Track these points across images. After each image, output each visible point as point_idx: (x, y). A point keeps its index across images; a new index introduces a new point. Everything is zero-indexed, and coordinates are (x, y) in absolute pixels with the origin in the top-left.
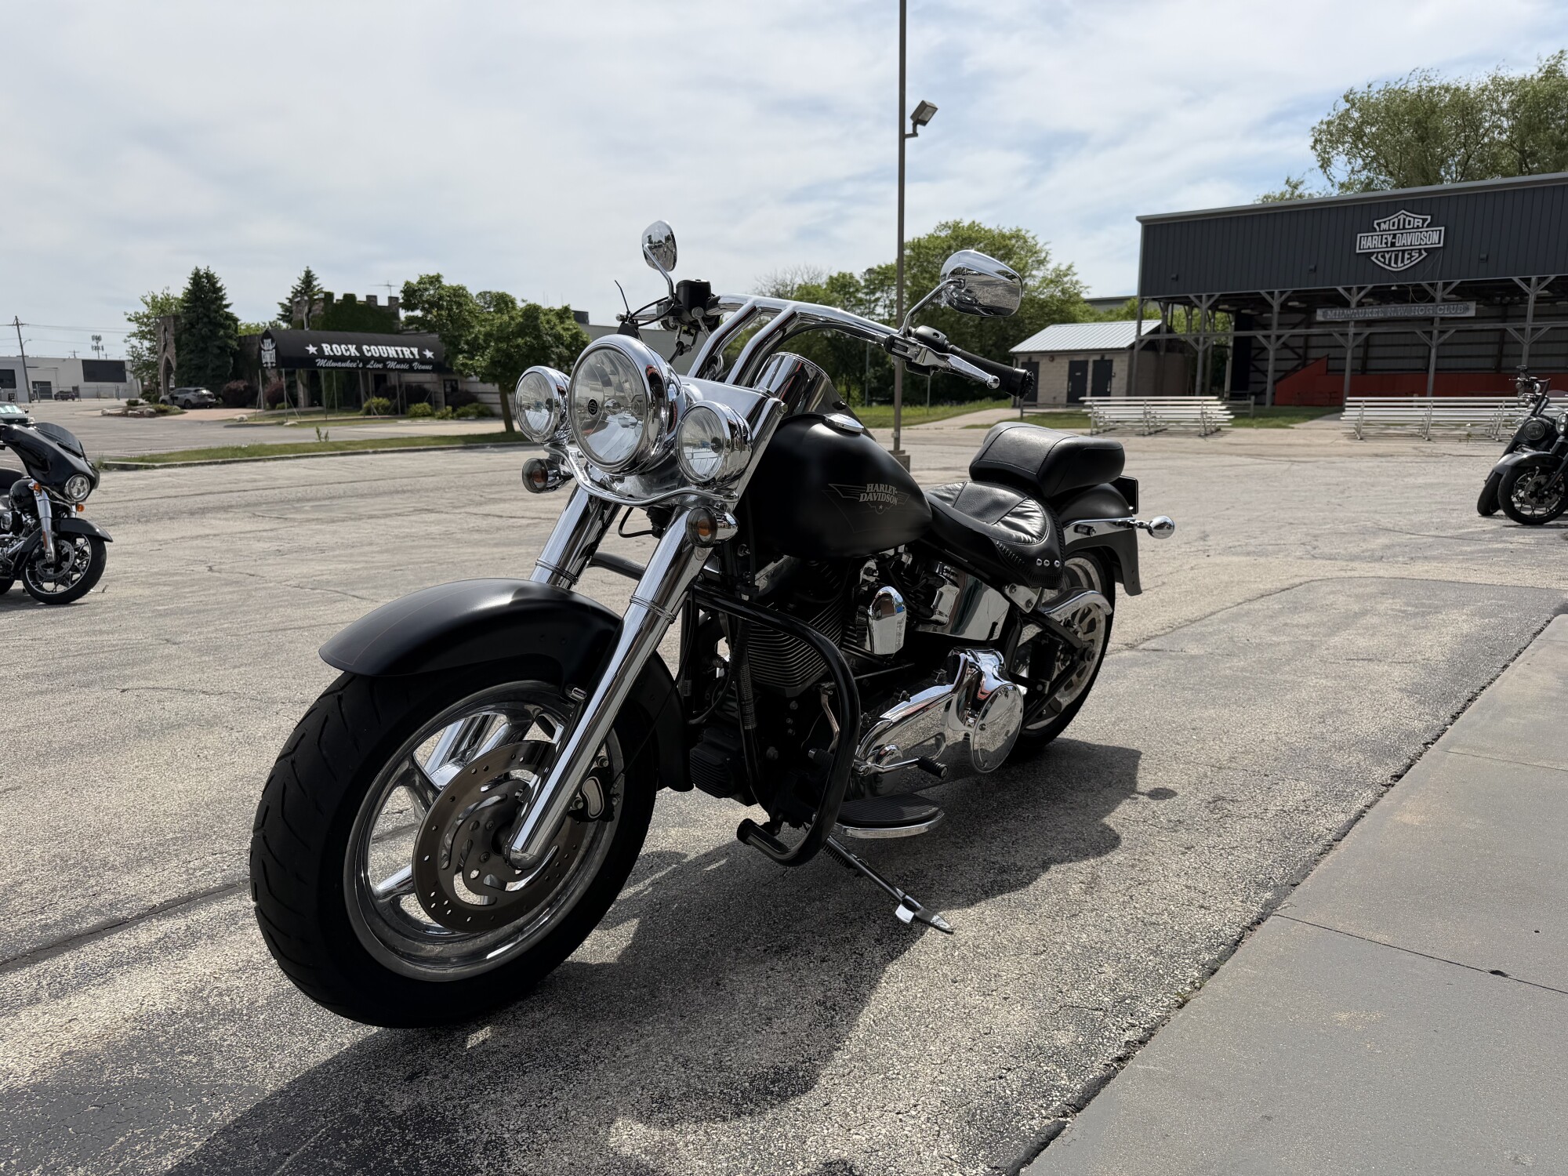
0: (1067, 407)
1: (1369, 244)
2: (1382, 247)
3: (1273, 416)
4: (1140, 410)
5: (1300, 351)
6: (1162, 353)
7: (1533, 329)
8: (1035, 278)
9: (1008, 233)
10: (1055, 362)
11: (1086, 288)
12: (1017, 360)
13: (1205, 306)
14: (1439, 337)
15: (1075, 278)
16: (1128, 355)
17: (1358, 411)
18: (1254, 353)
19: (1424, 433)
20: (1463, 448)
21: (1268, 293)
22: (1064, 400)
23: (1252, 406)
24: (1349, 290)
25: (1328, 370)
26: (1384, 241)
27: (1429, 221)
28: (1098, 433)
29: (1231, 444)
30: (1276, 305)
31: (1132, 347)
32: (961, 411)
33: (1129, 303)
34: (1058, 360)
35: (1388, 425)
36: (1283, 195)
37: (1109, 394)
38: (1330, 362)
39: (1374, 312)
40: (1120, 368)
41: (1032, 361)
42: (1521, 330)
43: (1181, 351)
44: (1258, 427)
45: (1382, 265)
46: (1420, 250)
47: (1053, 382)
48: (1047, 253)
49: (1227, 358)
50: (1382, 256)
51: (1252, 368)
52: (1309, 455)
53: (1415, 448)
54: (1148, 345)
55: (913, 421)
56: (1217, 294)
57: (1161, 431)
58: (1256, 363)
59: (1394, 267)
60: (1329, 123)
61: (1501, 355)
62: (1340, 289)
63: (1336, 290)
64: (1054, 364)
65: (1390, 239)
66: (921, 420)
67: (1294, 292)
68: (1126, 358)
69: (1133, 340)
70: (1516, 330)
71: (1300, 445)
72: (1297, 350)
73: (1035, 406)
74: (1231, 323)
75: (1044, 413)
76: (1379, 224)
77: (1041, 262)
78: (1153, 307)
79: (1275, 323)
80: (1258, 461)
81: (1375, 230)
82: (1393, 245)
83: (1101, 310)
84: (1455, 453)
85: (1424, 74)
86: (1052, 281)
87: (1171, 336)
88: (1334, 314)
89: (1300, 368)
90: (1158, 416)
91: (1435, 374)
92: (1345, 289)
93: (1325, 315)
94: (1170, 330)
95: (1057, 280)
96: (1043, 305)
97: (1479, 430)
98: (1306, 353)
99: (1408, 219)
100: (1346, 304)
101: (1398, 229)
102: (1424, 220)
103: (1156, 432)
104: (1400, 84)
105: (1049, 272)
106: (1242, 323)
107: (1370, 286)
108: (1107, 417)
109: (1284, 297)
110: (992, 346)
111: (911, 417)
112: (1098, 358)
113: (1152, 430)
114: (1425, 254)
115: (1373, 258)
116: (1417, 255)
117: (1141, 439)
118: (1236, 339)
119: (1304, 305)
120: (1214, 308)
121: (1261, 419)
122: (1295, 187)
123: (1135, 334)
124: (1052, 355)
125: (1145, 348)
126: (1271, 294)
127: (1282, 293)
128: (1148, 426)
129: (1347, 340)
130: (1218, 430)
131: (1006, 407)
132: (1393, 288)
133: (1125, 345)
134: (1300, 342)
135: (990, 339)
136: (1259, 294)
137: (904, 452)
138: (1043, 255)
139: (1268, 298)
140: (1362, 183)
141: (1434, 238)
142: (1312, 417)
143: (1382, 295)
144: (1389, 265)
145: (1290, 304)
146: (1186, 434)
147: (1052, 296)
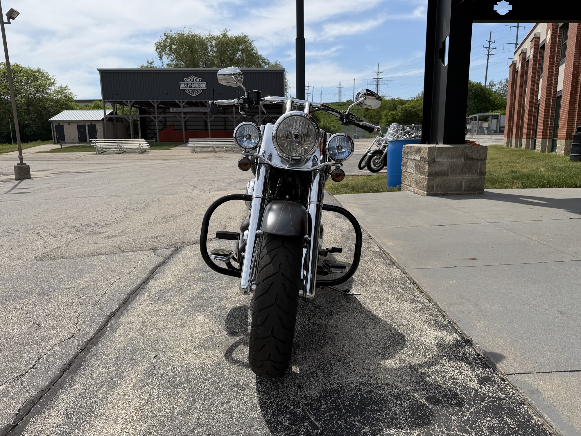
0: (79, 143)
1: (184, 86)
2: (188, 87)
3: (162, 146)
4: (115, 144)
5: (164, 123)
6: (115, 122)
7: (236, 117)
8: (51, 90)
9: (34, 70)
10: (71, 125)
11: (75, 95)
12: (53, 124)
13: (130, 105)
14: (210, 119)
15: (69, 91)
16: (102, 123)
17: (193, 143)
18: (147, 123)
19: (213, 150)
20: (227, 155)
21: (152, 101)
22: (78, 141)
23: (155, 142)
24: (179, 101)
25: (174, 129)
26: (188, 85)
27: (201, 80)
28: (99, 153)
29: (153, 156)
30: (155, 105)
31: (103, 120)
32: (30, 146)
33: (95, 103)
34: (72, 124)
35: (203, 148)
36: (148, 66)
37: (96, 138)
38: (174, 126)
39: (189, 110)
40: (99, 128)
41: (60, 125)
42: (232, 117)
43: (122, 122)
44: (159, 150)
45: (189, 94)
46: (200, 89)
47: (71, 133)
48: (55, 80)
49: (138, 125)
50: (189, 91)
51: (147, 128)
52: (182, 159)
53: (214, 155)
54: (109, 119)
55: (6, 150)
56: (134, 101)
57: (124, 152)
58: (148, 126)
59: (193, 95)
60: (160, 43)
61: (225, 125)
62: (177, 101)
63: (175, 101)
64: (70, 126)
65: (190, 85)
66: (11, 150)
67: (161, 101)
68: (101, 124)
69: (103, 117)
70: (231, 117)
71: (177, 156)
72: (162, 122)
73: (65, 143)
74: (138, 112)
75: (71, 146)
76: (186, 79)
77: (53, 83)
78: (109, 105)
79: (156, 112)
80: (167, 161)
81: (185, 82)
82: (191, 87)
83: (82, 105)
84: (226, 156)
85: (189, 30)
86: (59, 92)
87: (116, 116)
88: (176, 110)
89: (164, 128)
90: (122, 146)
91: (211, 131)
92: (178, 101)
93: (173, 110)
94: (116, 114)
95: (62, 91)
96: (57, 101)
97: (229, 149)
98: (165, 123)
99: (194, 79)
100: (179, 106)
101: (192, 82)
102: (200, 79)
103: (123, 152)
104: (181, 32)
105: (57, 88)
106: (142, 112)
107: (186, 101)
108: (101, 147)
109: (158, 103)
110: (35, 117)
111: (5, 149)
112: (89, 124)
113: (121, 152)
114: (201, 91)
115: (186, 91)
116: (199, 91)
117: (118, 155)
118: (140, 118)
119: (164, 106)
120: (132, 106)
121: (159, 147)
122: (151, 63)
123: (104, 114)
124: (69, 122)
125: (108, 120)
126: (153, 102)
127: (157, 101)
128: (119, 150)
129: (181, 119)
130: (145, 151)
131: (50, 144)
132: (194, 102)
133: (100, 119)
134: (163, 119)
135: (34, 115)
136: (149, 101)
137: (26, 164)
138: (53, 80)
139: (152, 103)
140: (174, 65)
141: (203, 86)
142: (176, 146)
143: (190, 104)
144: (191, 94)
145: (160, 105)
146: (135, 153)
147: (61, 98)
